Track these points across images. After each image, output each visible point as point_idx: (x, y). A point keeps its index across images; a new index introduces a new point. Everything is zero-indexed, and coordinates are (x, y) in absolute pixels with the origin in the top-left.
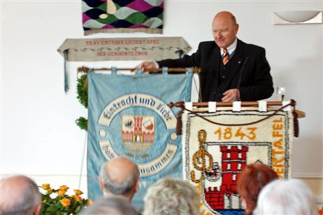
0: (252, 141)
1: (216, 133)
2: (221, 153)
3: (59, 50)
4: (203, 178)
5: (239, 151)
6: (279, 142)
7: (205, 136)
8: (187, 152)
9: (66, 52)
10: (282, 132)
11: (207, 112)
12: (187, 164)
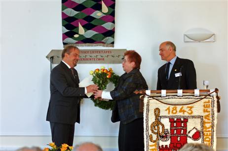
0: (190, 115)
1: (166, 110)
2: (170, 123)
3: (47, 57)
4: (158, 139)
5: (182, 122)
6: (208, 116)
7: (159, 112)
8: (147, 122)
9: (52, 58)
10: (210, 109)
11: (160, 96)
12: (147, 130)
